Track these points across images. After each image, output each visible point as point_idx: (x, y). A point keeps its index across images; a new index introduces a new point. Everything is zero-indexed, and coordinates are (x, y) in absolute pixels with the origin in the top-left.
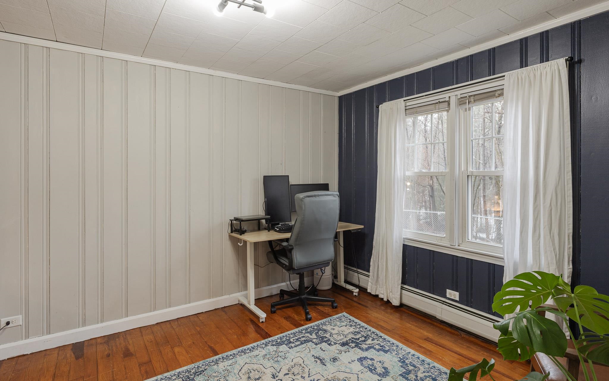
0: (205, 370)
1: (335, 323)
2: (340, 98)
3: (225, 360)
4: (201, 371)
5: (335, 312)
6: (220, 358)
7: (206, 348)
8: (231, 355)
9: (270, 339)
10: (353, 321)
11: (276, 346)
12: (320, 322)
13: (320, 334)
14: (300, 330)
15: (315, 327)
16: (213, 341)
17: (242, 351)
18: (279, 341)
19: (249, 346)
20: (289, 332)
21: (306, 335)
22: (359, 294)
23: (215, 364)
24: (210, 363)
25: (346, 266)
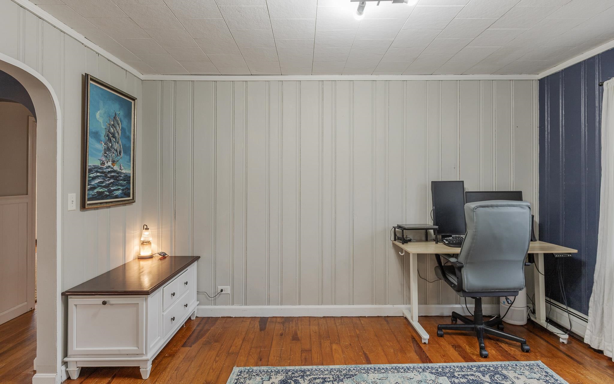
0: (355, 375)
1: (521, 371)
2: (542, 82)
3: (376, 372)
4: (351, 375)
5: (525, 357)
6: (372, 368)
7: (360, 353)
8: (383, 369)
9: (430, 365)
10: (552, 376)
11: (435, 374)
12: (499, 363)
13: (496, 378)
14: (470, 366)
15: (492, 369)
16: (369, 348)
17: (396, 368)
18: (440, 370)
19: (405, 365)
20: (455, 364)
21: (477, 374)
22: (569, 342)
23: (365, 372)
24: (361, 370)
25: (548, 299)
